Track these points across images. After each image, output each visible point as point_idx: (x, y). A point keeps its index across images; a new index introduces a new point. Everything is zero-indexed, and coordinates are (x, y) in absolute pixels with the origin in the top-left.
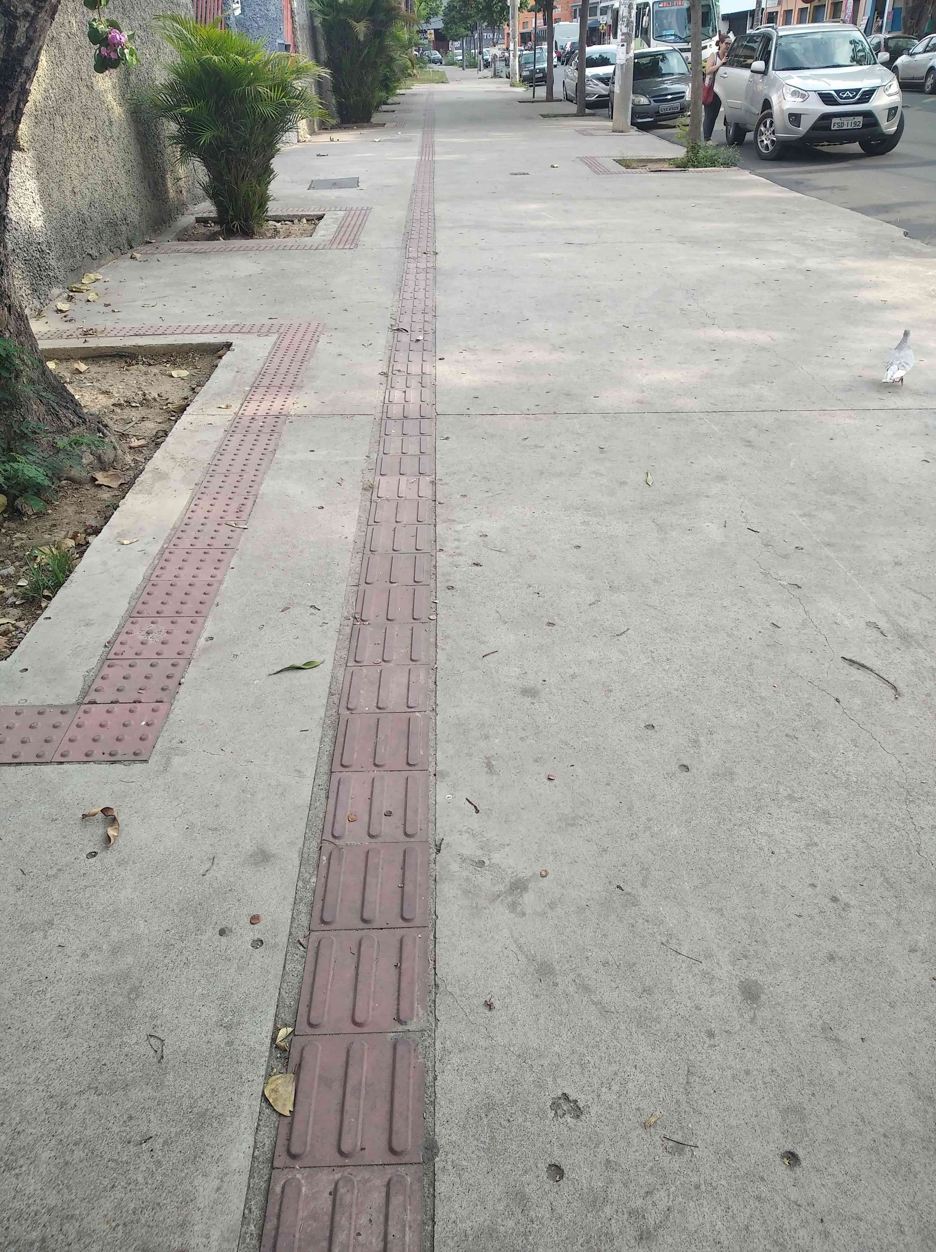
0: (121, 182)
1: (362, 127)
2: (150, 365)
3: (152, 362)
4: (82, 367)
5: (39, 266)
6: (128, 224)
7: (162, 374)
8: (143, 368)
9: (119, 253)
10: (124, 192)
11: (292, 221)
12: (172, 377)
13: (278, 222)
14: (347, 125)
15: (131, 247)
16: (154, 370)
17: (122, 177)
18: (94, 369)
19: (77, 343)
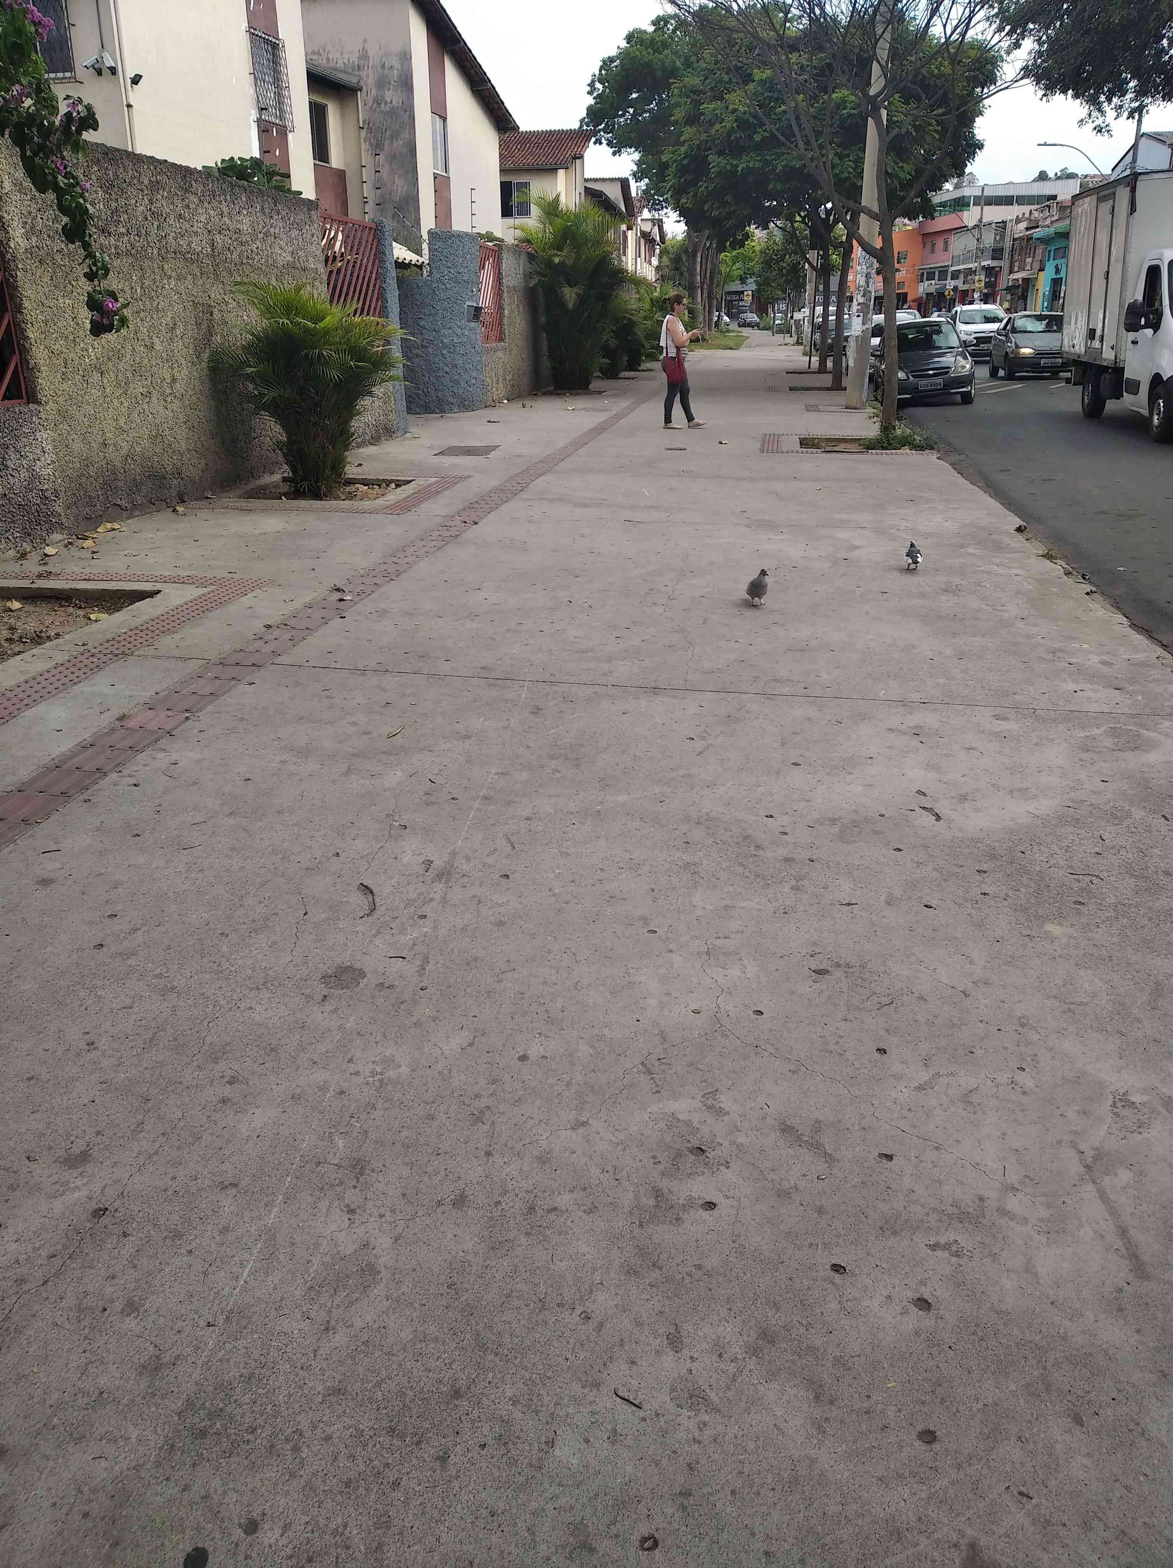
0: (179, 437)
1: (577, 394)
2: (80, 608)
3: (83, 605)
4: (16, 605)
5: (38, 512)
6: (182, 479)
7: (84, 616)
8: (71, 609)
9: (164, 506)
10: (183, 446)
11: (380, 485)
12: (90, 619)
13: (365, 485)
14: (560, 392)
15: (183, 501)
16: (81, 613)
17: (182, 433)
18: (30, 608)
19: (25, 584)
